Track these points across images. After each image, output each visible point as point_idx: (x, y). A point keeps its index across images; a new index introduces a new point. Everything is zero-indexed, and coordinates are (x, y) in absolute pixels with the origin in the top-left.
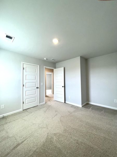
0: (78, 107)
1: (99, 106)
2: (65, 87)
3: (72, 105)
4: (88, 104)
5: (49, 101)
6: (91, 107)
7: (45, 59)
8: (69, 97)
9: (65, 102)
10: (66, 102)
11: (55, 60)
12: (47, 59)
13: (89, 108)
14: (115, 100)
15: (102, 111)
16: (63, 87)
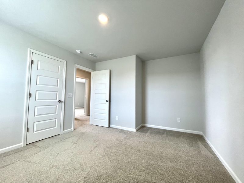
0: (130, 132)
1: (159, 129)
2: (110, 101)
3: (121, 130)
4: (143, 127)
5: (81, 125)
6: (149, 130)
7: (78, 51)
8: (117, 117)
9: (109, 126)
10: (111, 126)
11: (95, 56)
12: (81, 52)
13: (147, 133)
14: (178, 118)
15: (163, 134)
16: (107, 101)
